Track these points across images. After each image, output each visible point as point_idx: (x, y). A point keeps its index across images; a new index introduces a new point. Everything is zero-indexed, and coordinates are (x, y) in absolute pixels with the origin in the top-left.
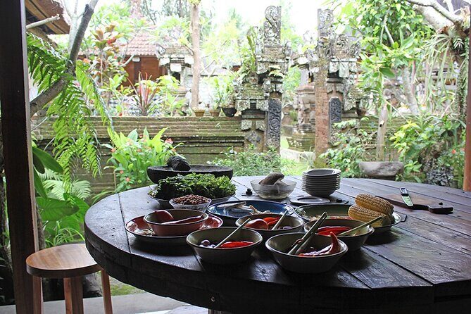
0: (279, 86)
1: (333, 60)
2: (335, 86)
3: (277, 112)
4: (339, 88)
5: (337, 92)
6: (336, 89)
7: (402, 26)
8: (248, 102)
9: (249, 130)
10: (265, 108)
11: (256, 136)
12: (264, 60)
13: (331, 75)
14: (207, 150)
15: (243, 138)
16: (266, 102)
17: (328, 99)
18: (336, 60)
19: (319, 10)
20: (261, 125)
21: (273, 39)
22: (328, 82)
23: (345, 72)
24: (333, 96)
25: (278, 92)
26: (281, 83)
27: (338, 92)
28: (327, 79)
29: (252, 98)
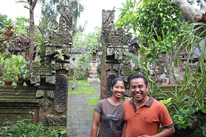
0: (66, 65)
1: (109, 46)
2: (112, 66)
3: (64, 85)
4: (115, 67)
5: (113, 70)
6: (113, 68)
7: (164, 27)
8: (39, 77)
9: (42, 97)
10: (53, 82)
11: (47, 102)
12: (51, 44)
13: (108, 57)
14: (11, 111)
15: (37, 103)
16: (54, 77)
17: (107, 75)
18: (111, 46)
19: (103, 11)
20: (51, 94)
21: (65, 29)
22: (106, 62)
23: (119, 56)
24: (110, 73)
25: (65, 69)
26: (68, 62)
27: (115, 70)
28: (106, 61)
29: (42, 74)
